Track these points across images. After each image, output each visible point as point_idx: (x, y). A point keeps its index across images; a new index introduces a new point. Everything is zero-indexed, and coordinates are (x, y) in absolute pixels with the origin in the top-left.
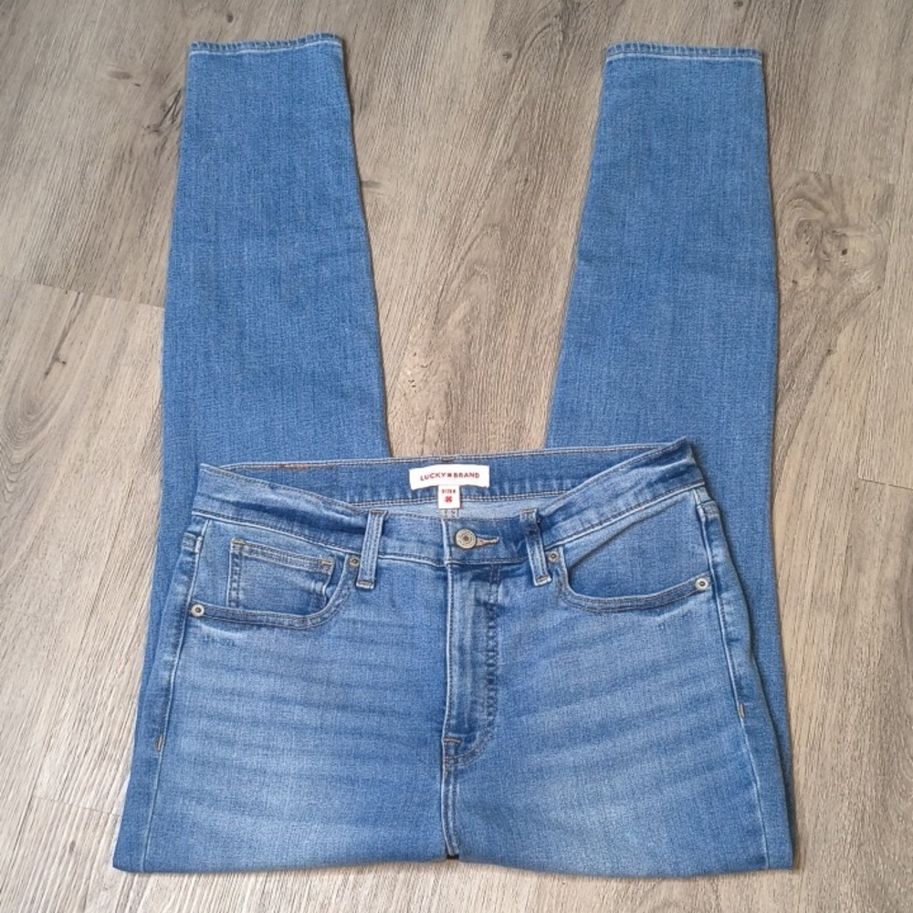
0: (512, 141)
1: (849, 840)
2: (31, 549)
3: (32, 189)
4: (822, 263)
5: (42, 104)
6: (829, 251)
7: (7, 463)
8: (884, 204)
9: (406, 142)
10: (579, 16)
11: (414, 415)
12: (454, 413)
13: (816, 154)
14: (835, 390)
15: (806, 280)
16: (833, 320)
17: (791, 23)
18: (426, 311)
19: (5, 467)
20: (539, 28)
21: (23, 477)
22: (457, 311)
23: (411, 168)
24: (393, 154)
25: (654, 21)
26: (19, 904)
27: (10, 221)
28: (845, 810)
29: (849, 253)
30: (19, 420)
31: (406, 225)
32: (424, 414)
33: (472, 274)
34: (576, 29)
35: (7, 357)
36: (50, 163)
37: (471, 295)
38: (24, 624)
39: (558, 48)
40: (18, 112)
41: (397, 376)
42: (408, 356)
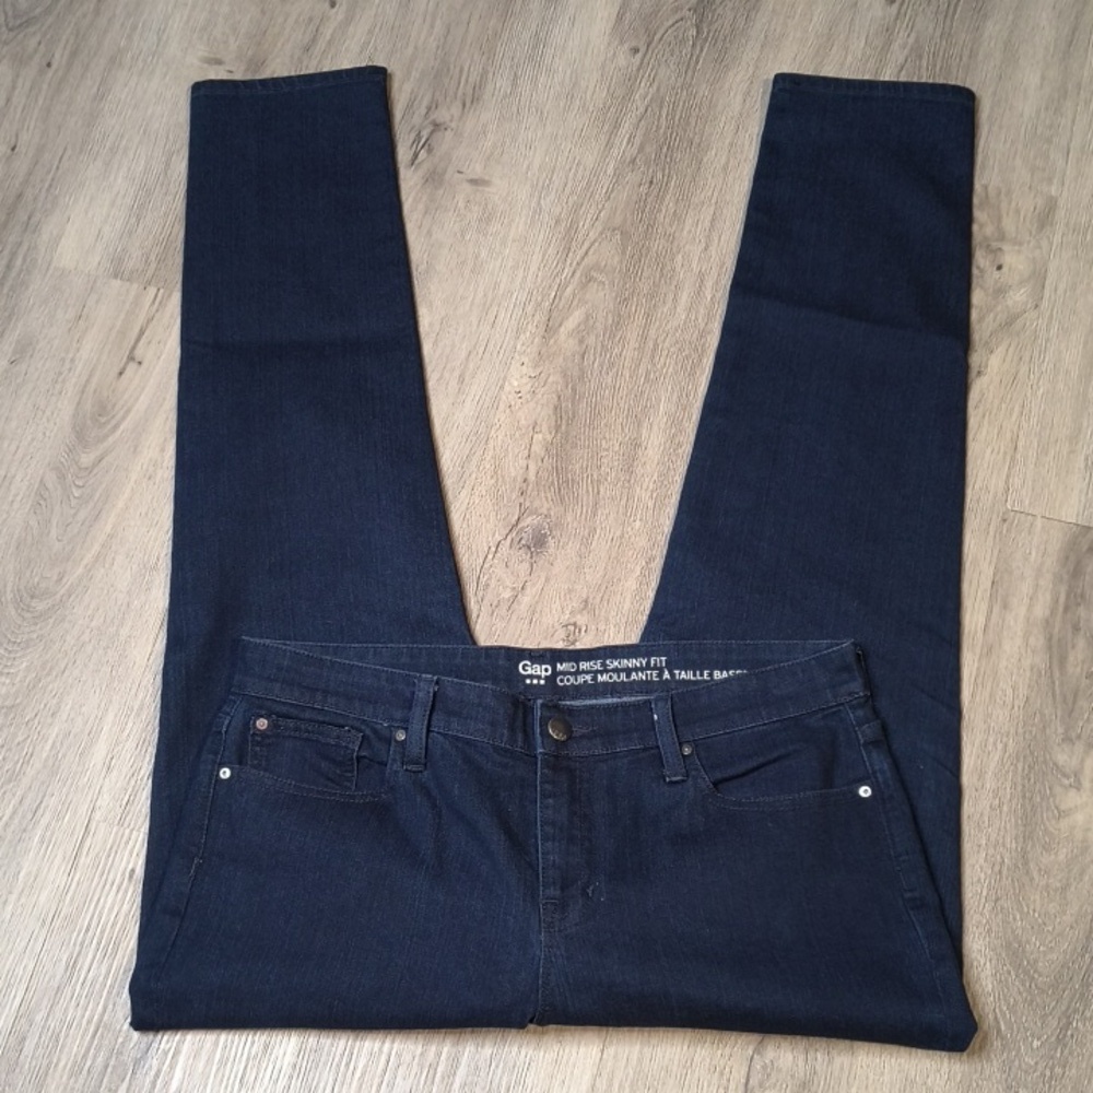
0: (637, 141)
1: (984, 893)
2: (97, 558)
3: (112, 178)
4: (973, 279)
5: (127, 89)
6: (982, 266)
7: (75, 466)
8: (1045, 218)
9: (520, 139)
10: (715, 9)
11: (519, 428)
12: (563, 427)
14: (984, 416)
16: (983, 342)
17: (948, 22)
18: (537, 318)
19: (72, 470)
20: (670, 22)
21: (90, 482)
22: (571, 319)
23: (525, 166)
24: (506, 150)
25: (797, 17)
26: (72, 932)
27: (87, 213)
28: (982, 861)
29: (1005, 269)
30: (89, 422)
31: (517, 227)
32: (531, 428)
33: (589, 279)
34: (711, 23)
35: (78, 355)
36: (133, 150)
37: (586, 303)
38: (86, 637)
39: (691, 43)
40: (100, 97)
41: (502, 387)
42: (515, 365)
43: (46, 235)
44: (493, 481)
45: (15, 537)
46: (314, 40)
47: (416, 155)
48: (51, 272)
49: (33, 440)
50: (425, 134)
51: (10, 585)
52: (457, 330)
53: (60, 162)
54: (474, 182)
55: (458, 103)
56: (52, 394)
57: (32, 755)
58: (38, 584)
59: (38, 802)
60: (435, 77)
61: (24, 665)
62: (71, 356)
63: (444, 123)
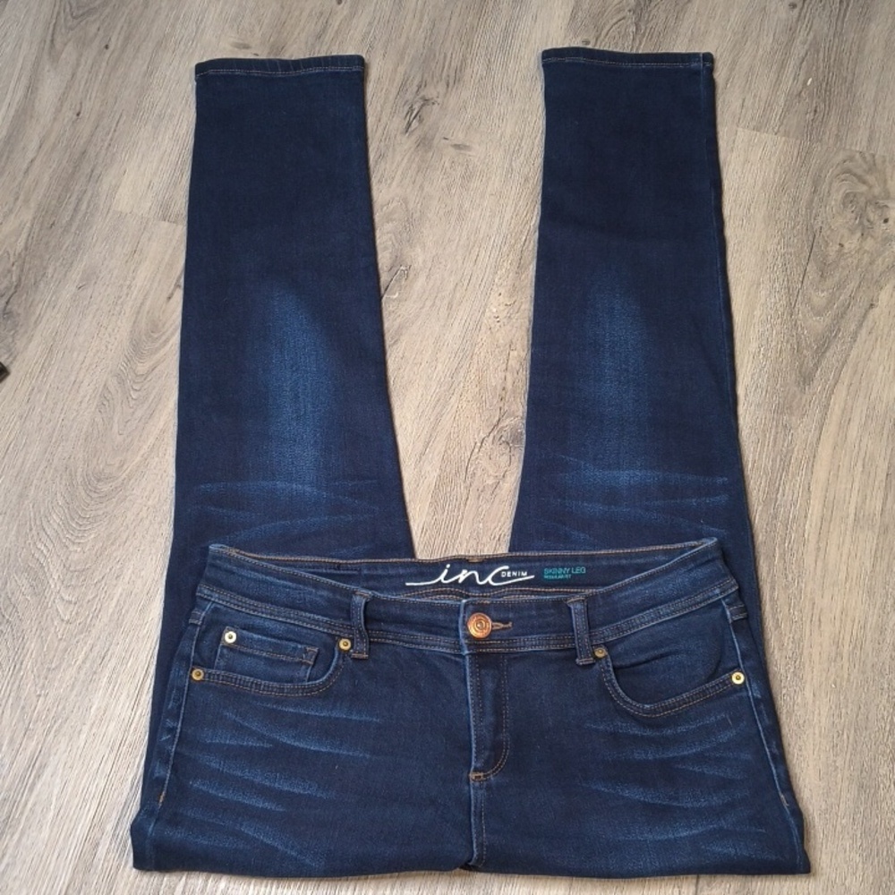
1: (888, 728)
2: (152, 449)
3: (160, 139)
4: (865, 229)
5: (171, 67)
6: (872, 219)
7: (132, 374)
9: (494, 113)
10: (651, 11)
11: (498, 347)
13: (863, 135)
14: (877, 339)
15: (851, 244)
16: (875, 280)
17: (839, 23)
18: (511, 257)
19: (130, 377)
20: (615, 20)
21: (146, 387)
23: (499, 135)
24: (483, 121)
25: (717, 18)
26: (136, 757)
27: (139, 167)
28: (884, 701)
29: (890, 222)
30: (144, 337)
31: (494, 184)
32: (508, 346)
34: (648, 22)
35: (134, 282)
36: (177, 118)
38: (143, 514)
39: (631, 37)
40: (149, 73)
41: (484, 313)
42: (494, 295)
43: (105, 186)
44: (477, 389)
45: (84, 430)
46: (324, 30)
47: (409, 124)
48: (110, 215)
49: (98, 351)
50: (416, 107)
51: (80, 470)
52: (446, 266)
53: (117, 126)
54: (457, 147)
55: (443, 83)
56: (113, 314)
57: (100, 611)
58: (103, 470)
59: (105, 650)
60: (424, 62)
61: (92, 536)
62: (128, 283)
63: (432, 99)
